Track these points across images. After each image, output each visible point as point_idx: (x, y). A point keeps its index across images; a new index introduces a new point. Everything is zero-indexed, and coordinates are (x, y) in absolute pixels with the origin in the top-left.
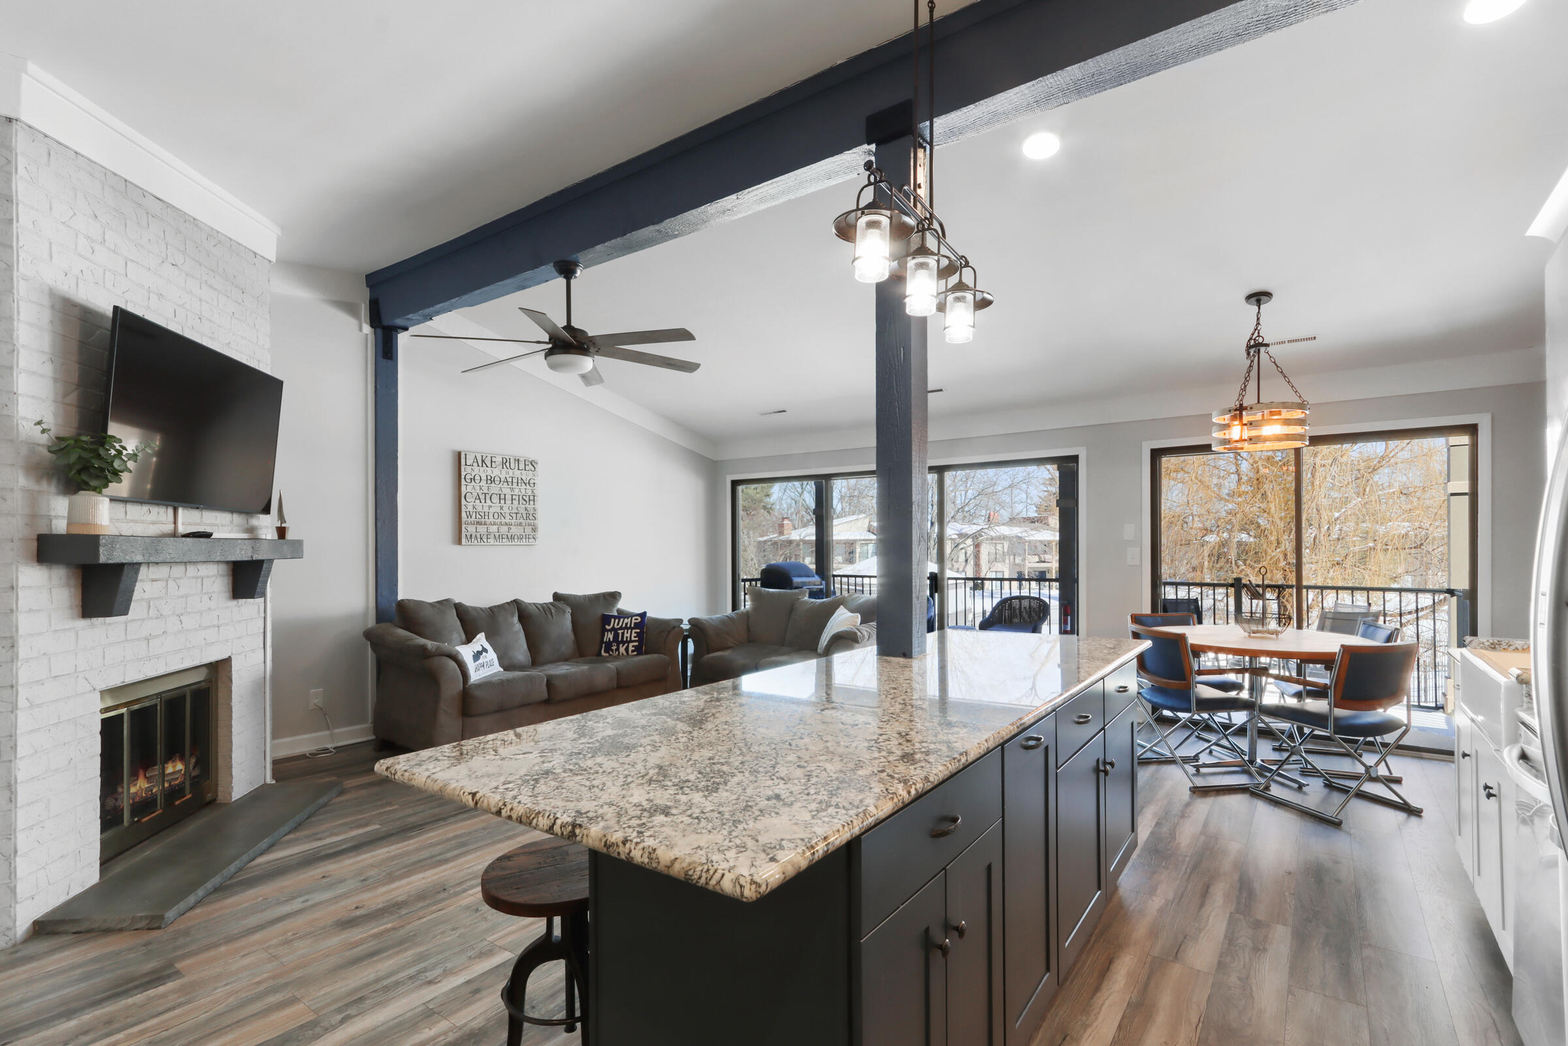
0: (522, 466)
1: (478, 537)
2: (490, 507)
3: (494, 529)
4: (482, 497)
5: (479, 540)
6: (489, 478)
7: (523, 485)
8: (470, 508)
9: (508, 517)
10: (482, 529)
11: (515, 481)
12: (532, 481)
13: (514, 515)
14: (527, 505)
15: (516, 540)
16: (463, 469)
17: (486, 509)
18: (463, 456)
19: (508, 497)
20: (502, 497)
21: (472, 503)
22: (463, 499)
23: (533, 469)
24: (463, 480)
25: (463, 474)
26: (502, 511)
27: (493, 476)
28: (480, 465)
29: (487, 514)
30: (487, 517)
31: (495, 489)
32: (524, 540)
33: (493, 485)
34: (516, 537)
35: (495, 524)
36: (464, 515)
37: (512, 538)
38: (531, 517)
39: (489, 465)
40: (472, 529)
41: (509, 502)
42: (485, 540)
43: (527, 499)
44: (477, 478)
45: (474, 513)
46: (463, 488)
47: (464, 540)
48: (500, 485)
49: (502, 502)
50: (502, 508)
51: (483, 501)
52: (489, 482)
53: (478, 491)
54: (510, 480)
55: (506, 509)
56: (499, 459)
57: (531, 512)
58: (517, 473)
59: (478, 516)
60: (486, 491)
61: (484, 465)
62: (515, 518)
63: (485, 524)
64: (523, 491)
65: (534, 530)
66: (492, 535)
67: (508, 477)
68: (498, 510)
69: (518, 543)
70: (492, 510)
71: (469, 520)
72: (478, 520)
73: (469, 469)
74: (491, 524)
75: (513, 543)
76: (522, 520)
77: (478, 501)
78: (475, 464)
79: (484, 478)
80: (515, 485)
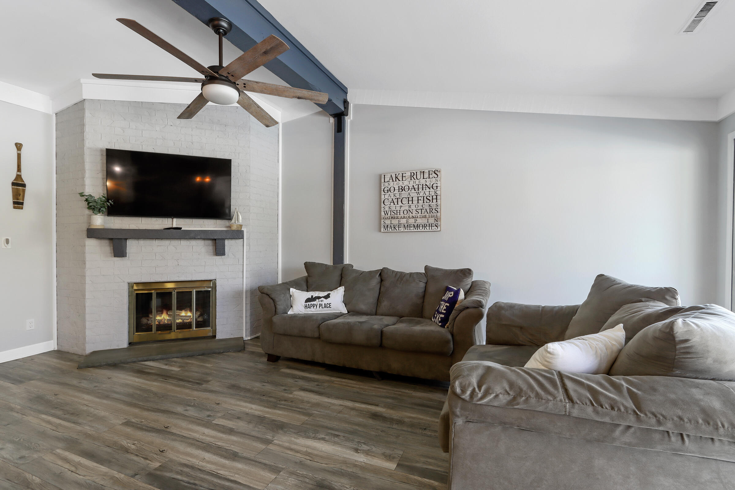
0: (426, 175)
1: (392, 226)
2: (401, 206)
3: (404, 221)
4: (395, 201)
5: (393, 229)
6: (400, 188)
7: (427, 189)
8: (387, 209)
9: (414, 212)
10: (395, 222)
11: (420, 187)
12: (434, 185)
13: (420, 211)
14: (430, 203)
15: (421, 228)
16: (382, 185)
17: (398, 209)
18: (383, 177)
19: (415, 199)
20: (410, 199)
21: (388, 206)
22: (382, 204)
23: (436, 176)
24: (382, 192)
25: (383, 188)
26: (410, 209)
27: (403, 186)
28: (394, 180)
29: (398, 211)
30: (398, 214)
31: (405, 194)
32: (428, 228)
33: (404, 192)
34: (421, 225)
35: (404, 218)
36: (383, 213)
37: (418, 226)
38: (434, 211)
39: (401, 179)
40: (388, 222)
41: (415, 202)
42: (397, 229)
43: (431, 199)
44: (392, 189)
45: (390, 212)
46: (383, 197)
47: (382, 230)
48: (409, 192)
49: (410, 202)
50: (410, 207)
51: (396, 203)
52: (401, 190)
53: (393, 197)
54: (416, 187)
55: (413, 207)
56: (408, 174)
57: (434, 208)
58: (423, 181)
59: (392, 213)
60: (398, 197)
61: (397, 180)
62: (420, 213)
63: (397, 218)
64: (427, 194)
65: (437, 219)
66: (402, 225)
67: (414, 185)
68: (407, 208)
69: (423, 230)
70: (402, 209)
71: (386, 216)
72: (392, 216)
73: (386, 184)
74: (401, 218)
75: (419, 230)
76: (426, 213)
77: (392, 204)
78: (391, 180)
79: (397, 188)
80: (420, 190)
